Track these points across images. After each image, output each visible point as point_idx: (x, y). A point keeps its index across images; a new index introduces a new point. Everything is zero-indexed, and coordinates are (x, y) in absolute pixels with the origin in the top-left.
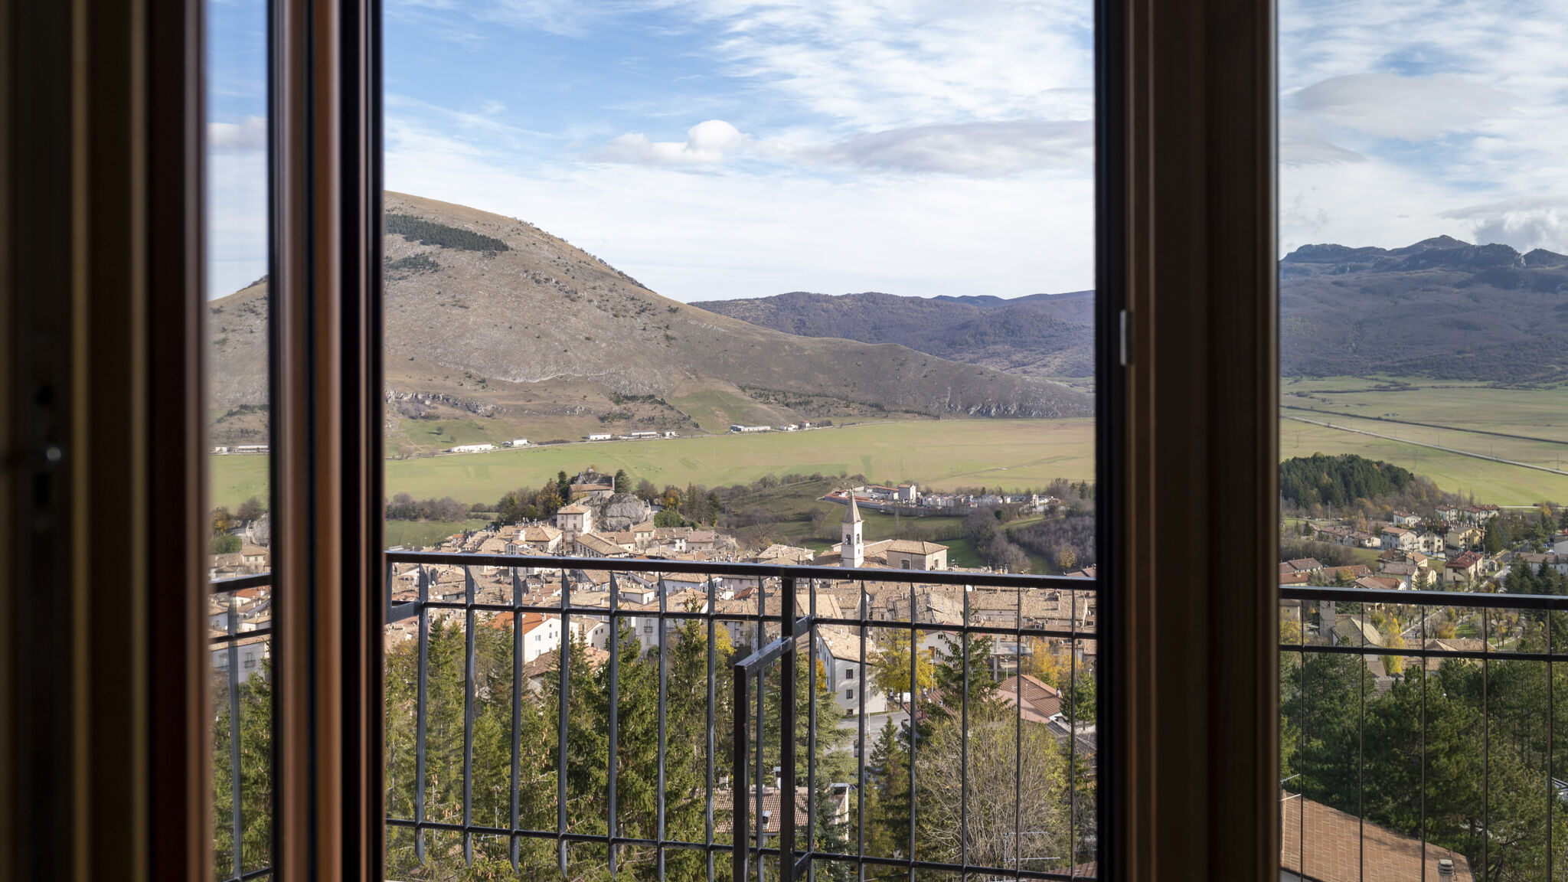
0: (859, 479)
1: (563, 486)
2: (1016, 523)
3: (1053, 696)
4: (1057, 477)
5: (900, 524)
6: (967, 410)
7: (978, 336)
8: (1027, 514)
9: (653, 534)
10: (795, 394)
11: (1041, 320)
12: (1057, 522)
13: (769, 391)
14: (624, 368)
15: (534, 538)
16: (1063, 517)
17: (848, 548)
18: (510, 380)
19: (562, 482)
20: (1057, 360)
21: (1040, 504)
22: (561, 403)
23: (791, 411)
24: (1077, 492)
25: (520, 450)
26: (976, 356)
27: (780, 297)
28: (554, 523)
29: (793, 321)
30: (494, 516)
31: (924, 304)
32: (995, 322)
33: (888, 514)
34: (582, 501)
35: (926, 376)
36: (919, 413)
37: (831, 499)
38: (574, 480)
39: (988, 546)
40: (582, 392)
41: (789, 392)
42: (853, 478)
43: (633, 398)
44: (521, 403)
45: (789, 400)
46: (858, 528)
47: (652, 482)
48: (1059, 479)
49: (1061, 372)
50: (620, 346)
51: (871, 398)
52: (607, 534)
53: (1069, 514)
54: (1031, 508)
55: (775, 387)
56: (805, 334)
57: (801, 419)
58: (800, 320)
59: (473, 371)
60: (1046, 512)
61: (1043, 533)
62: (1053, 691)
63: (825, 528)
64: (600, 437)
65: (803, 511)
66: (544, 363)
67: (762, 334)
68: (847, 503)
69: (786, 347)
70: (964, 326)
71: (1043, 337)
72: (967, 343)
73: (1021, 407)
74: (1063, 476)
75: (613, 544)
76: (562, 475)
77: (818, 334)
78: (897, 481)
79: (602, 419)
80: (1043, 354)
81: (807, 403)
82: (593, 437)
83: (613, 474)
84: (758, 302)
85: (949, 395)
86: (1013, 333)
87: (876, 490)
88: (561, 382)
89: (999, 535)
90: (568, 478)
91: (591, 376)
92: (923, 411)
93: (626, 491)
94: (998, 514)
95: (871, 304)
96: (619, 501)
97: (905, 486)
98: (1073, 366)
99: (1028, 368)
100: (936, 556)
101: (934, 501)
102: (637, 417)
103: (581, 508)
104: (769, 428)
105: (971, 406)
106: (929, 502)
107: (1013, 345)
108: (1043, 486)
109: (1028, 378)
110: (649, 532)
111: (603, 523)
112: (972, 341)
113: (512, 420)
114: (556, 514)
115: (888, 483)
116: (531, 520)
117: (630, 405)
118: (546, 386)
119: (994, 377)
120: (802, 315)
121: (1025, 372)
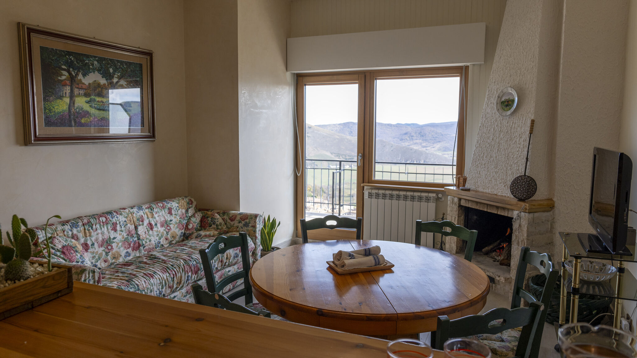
7: (411, 137)
10: (348, 156)
11: (432, 132)
13: (340, 154)
20: (438, 146)
26: (409, 144)
27: (344, 124)
29: (348, 131)
31: (392, 126)
32: (417, 132)
35: (392, 150)
41: (346, 155)
45: (346, 158)
49: (439, 150)
56: (352, 136)
58: (351, 131)
67: (338, 136)
69: (346, 140)
70: (406, 134)
71: (433, 137)
72: (407, 139)
73: (425, 161)
80: (433, 143)
84: (337, 125)
85: (400, 157)
86: (423, 136)
98: (443, 148)
99: (428, 148)
105: (408, 161)
107: (423, 140)
109: (427, 152)
112: (408, 139)
119: (416, 151)
120: (351, 129)
121: (426, 150)
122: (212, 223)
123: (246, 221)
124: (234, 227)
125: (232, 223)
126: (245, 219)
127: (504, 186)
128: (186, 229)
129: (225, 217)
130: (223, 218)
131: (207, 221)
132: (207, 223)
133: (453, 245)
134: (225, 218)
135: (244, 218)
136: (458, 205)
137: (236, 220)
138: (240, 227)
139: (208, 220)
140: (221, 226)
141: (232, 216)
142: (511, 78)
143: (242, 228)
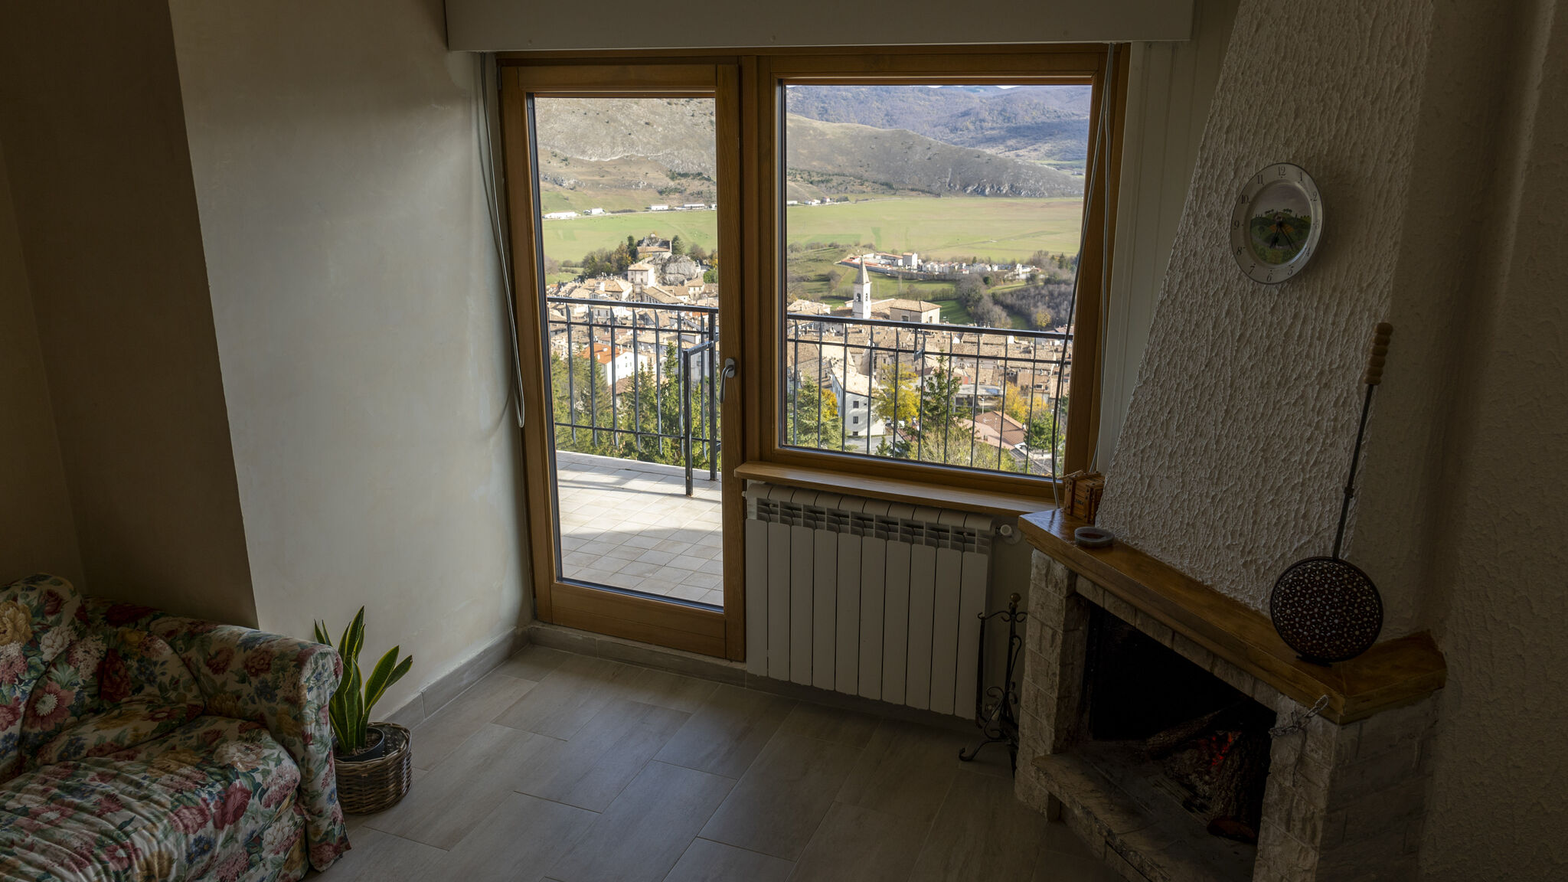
0: (870, 247)
1: (632, 248)
2: (1000, 288)
3: (1019, 429)
4: (1039, 249)
5: (903, 286)
6: (964, 189)
7: (978, 123)
8: (1011, 281)
9: (703, 288)
10: (818, 173)
11: (1034, 108)
12: (1037, 288)
13: (796, 170)
14: (677, 149)
15: (611, 289)
16: (1041, 284)
17: (858, 304)
18: (587, 158)
19: (631, 244)
20: (1047, 145)
21: (1023, 272)
22: (627, 178)
23: (814, 188)
24: (1056, 262)
25: (597, 217)
26: (973, 141)
28: (626, 277)
29: (817, 108)
30: (580, 271)
31: (931, 93)
32: (993, 110)
33: (893, 277)
34: (647, 260)
35: (929, 159)
36: (923, 191)
37: (846, 264)
38: (640, 243)
39: (976, 306)
40: (644, 170)
41: (813, 171)
42: (864, 246)
43: (685, 175)
44: (597, 178)
45: (812, 179)
46: (867, 289)
47: (701, 246)
48: (1041, 252)
49: (1048, 156)
50: (673, 130)
51: (882, 178)
52: (667, 287)
53: (1047, 282)
54: (1015, 275)
55: (801, 168)
56: (827, 120)
57: (822, 195)
58: (823, 107)
59: (558, 151)
60: (1027, 280)
61: (1024, 297)
62: (1020, 425)
63: (841, 287)
64: (660, 207)
65: (822, 273)
66: (613, 145)
68: (859, 267)
69: (811, 132)
70: (965, 114)
71: (1035, 123)
72: (967, 129)
73: (1012, 187)
74: (1045, 249)
75: (673, 296)
76: (630, 239)
77: (839, 121)
78: (901, 248)
79: (661, 193)
80: (1035, 139)
81: (828, 181)
82: (654, 208)
83: (670, 239)
85: (950, 174)
86: (1008, 120)
87: (884, 257)
88: (626, 161)
89: (986, 298)
90: (636, 241)
91: (652, 155)
92: (926, 189)
93: (681, 253)
94: (986, 280)
95: (885, 93)
96: (676, 261)
97: (908, 254)
98: (1061, 151)
99: (1021, 152)
100: (931, 313)
101: (932, 267)
102: (688, 192)
103: (646, 266)
104: (796, 202)
105: (969, 186)
106: (928, 268)
107: (1007, 131)
108: (1028, 256)
109: (1020, 161)
110: (700, 287)
111: (664, 278)
112: (970, 127)
113: (590, 192)
114: (628, 270)
115: (893, 252)
116: (608, 275)
117: (683, 181)
118: (615, 164)
119: (990, 160)
120: (825, 103)
121: (1018, 156)
122: (143, 678)
123: (263, 676)
124: (225, 693)
125: (219, 679)
126: (262, 670)
127: (1245, 565)
128: (30, 720)
129: (194, 654)
130: (184, 656)
131: (122, 672)
132: (126, 676)
133: (1045, 722)
134: (194, 659)
135: (258, 667)
136: (1065, 591)
137: (229, 669)
138: (244, 696)
139: (129, 668)
140: (175, 689)
141: (218, 653)
142: (1299, 121)
143: (254, 702)
